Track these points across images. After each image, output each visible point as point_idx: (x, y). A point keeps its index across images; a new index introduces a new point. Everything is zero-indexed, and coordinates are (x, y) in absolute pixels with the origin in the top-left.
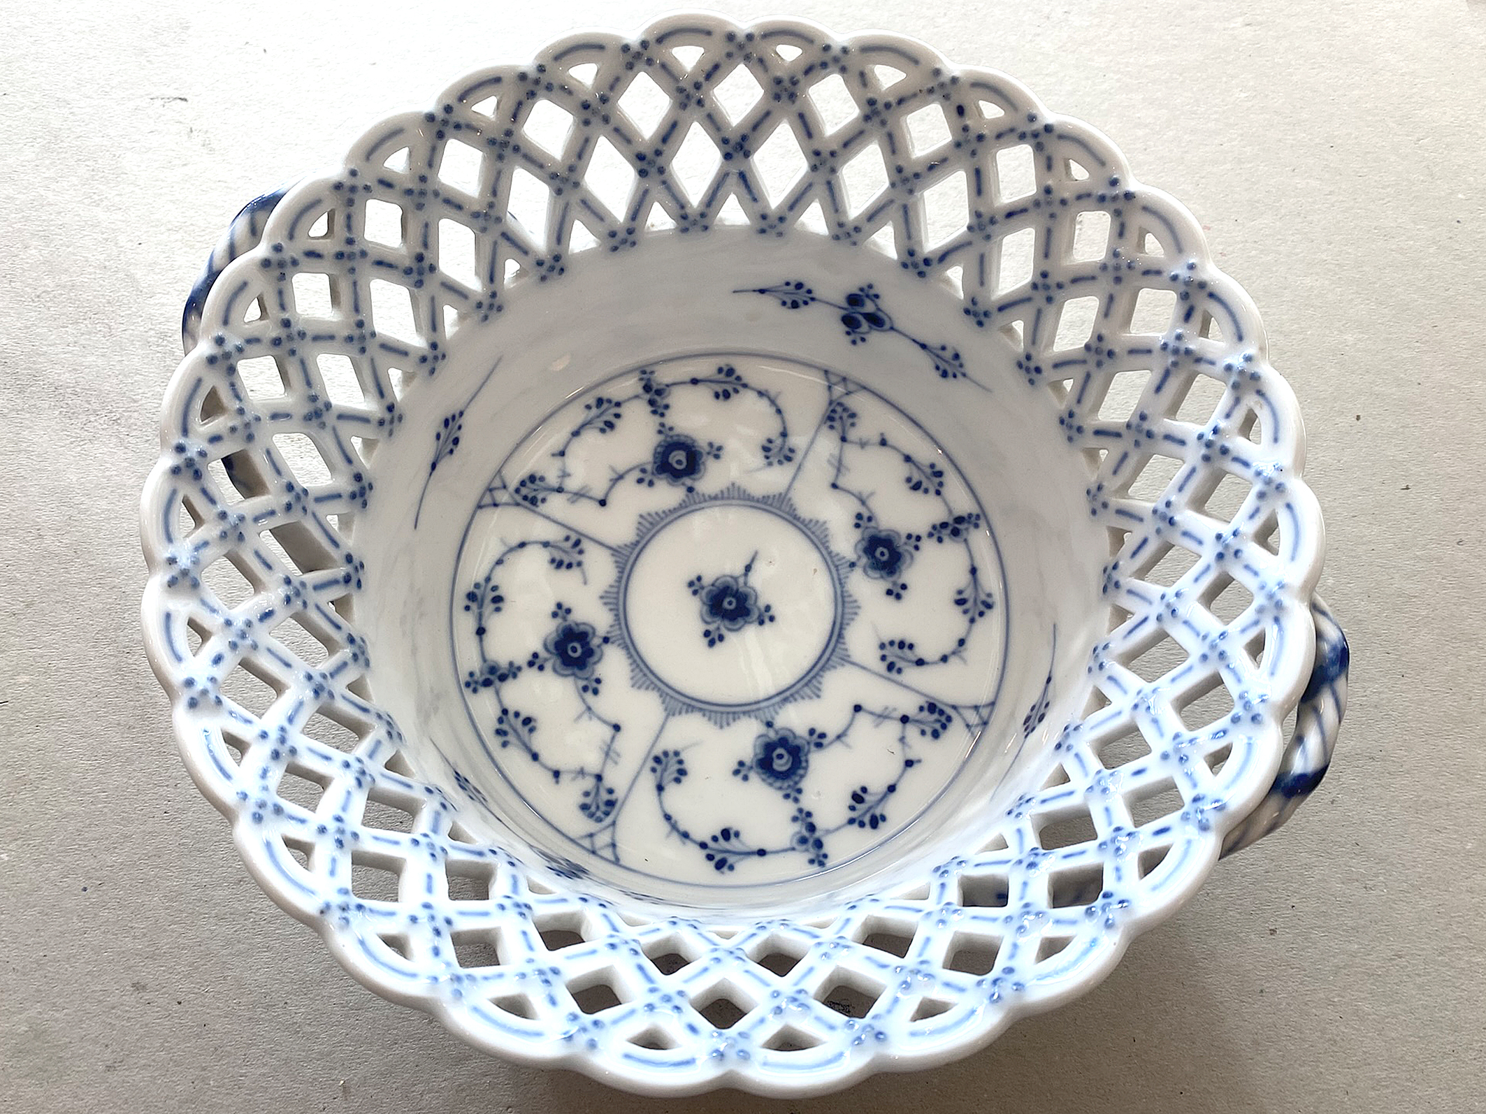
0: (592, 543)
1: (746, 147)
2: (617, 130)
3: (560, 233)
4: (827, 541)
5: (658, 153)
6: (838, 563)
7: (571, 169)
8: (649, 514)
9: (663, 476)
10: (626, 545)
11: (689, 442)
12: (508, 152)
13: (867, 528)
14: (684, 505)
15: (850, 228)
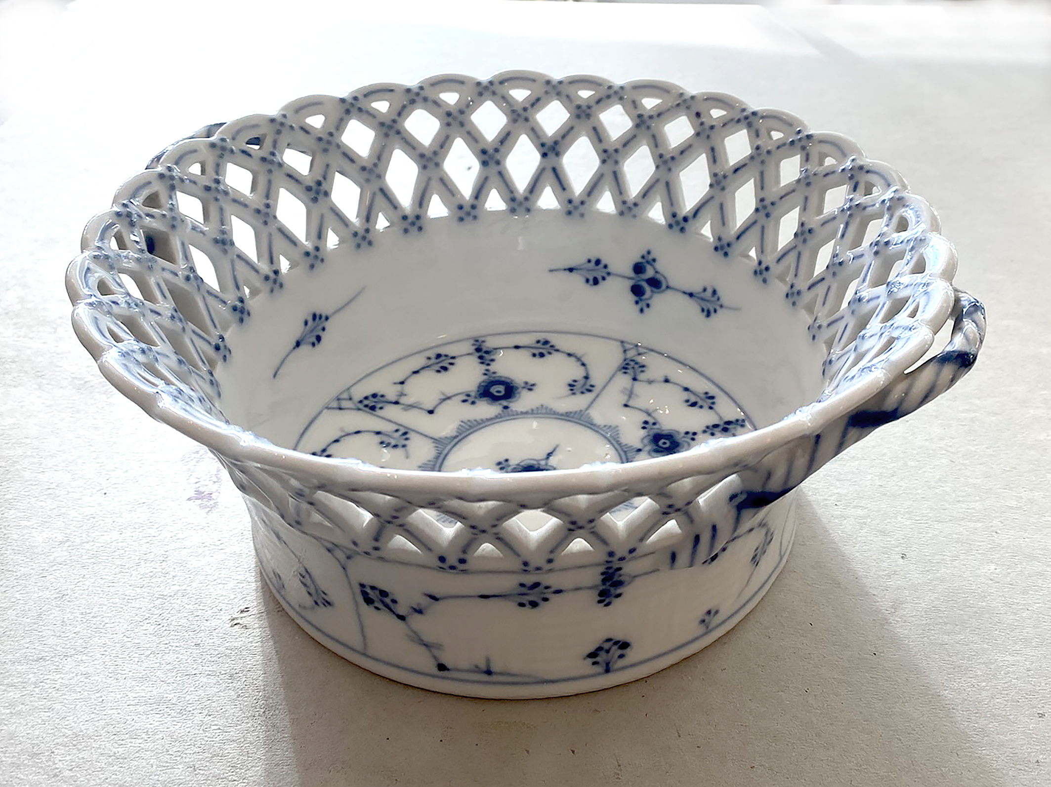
0: (418, 435)
1: (558, 148)
2: (469, 133)
3: (421, 200)
4: (618, 437)
5: (497, 150)
6: (626, 450)
7: (435, 153)
8: (469, 421)
9: (485, 399)
10: (446, 438)
11: (508, 381)
12: (392, 133)
13: (652, 429)
14: (499, 416)
15: (630, 204)
